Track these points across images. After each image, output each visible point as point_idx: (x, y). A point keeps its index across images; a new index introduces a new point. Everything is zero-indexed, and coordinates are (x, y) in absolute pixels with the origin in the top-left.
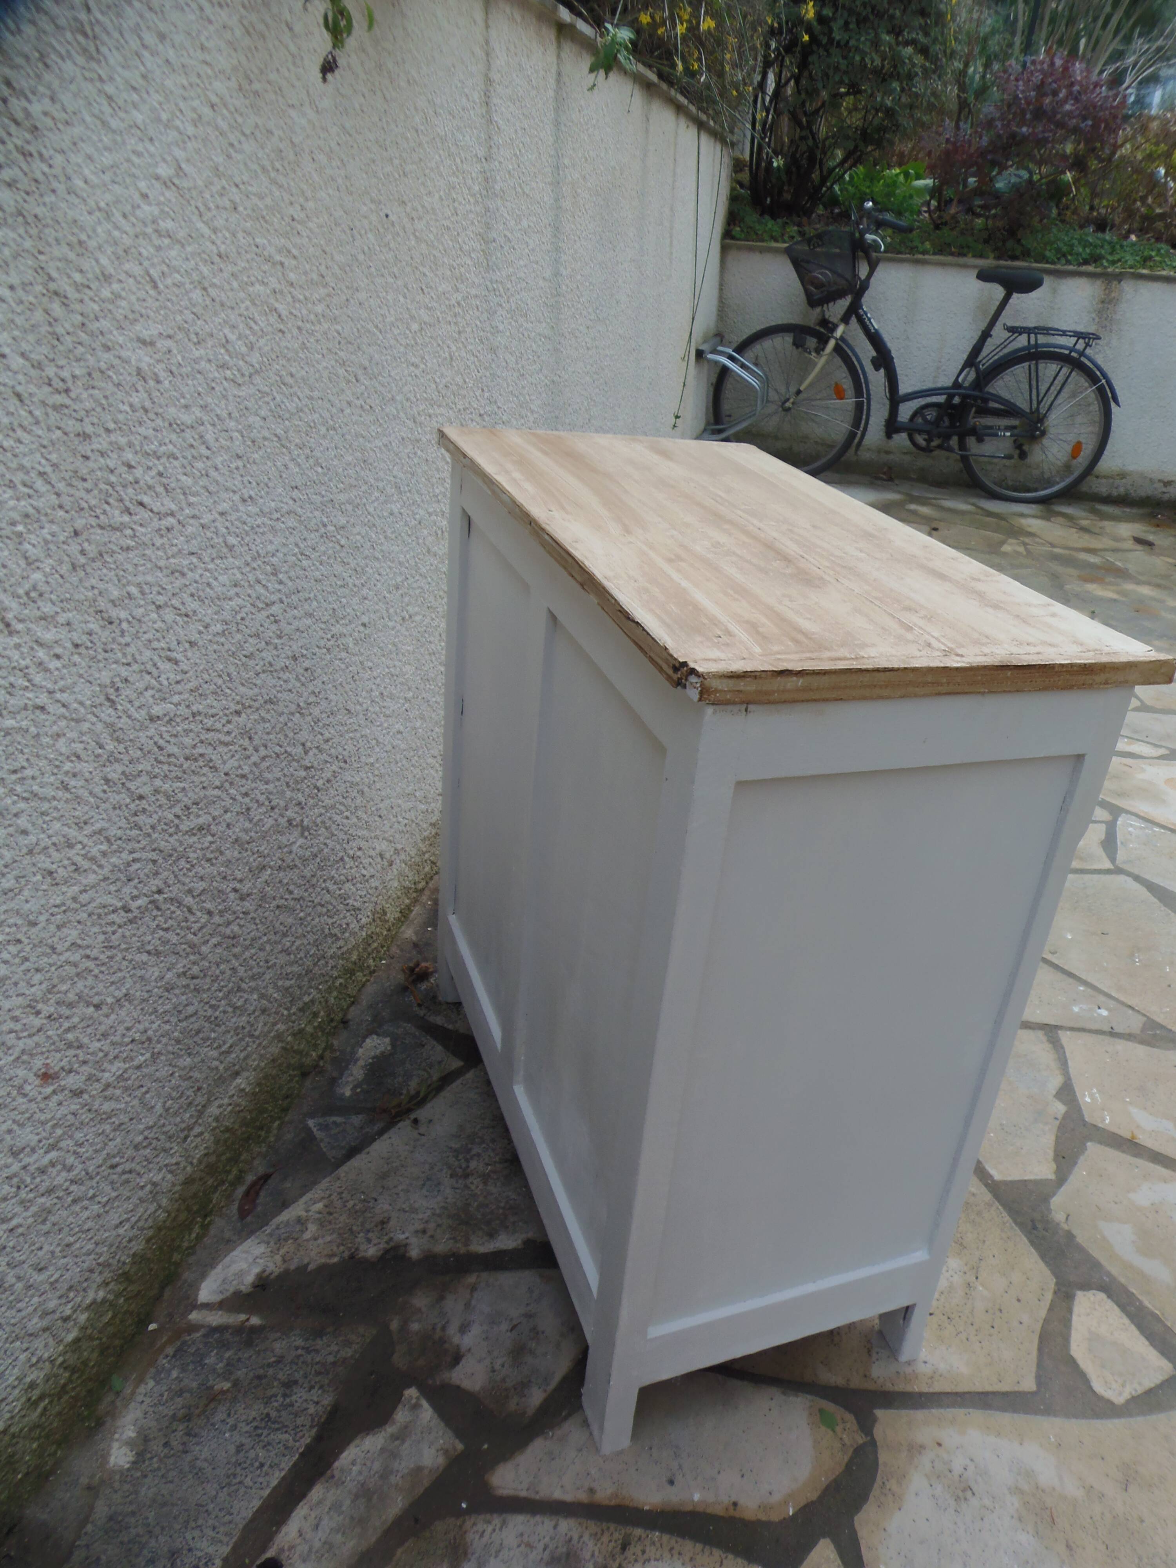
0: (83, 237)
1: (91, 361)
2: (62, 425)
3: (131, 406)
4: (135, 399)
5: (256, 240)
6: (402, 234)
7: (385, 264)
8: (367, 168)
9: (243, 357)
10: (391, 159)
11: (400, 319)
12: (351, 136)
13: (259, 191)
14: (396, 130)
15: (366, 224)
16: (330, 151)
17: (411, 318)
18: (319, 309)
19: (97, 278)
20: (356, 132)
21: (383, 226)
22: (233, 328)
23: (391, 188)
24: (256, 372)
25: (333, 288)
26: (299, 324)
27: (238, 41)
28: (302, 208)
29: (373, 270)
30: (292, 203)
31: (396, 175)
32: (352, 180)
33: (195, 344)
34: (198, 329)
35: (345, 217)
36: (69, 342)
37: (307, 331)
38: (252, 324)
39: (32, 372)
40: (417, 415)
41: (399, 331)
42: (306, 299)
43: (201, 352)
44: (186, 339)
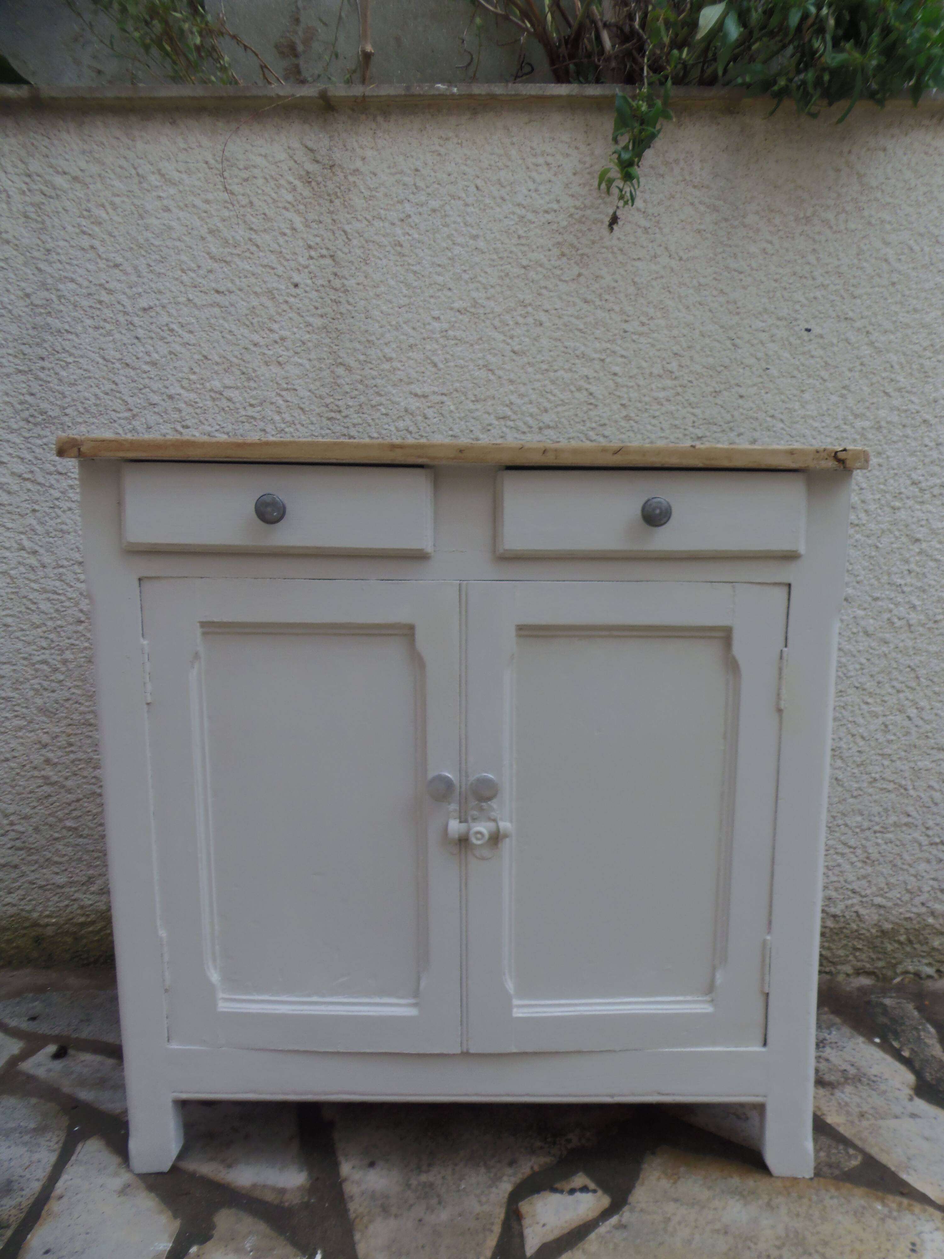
0: (373, 338)
2: (332, 427)
5: (567, 344)
6: (841, 345)
7: (801, 368)
8: (771, 295)
9: (531, 415)
10: (823, 285)
11: (829, 415)
12: (741, 273)
13: (576, 314)
14: (837, 263)
15: (764, 336)
16: (700, 285)
17: (856, 416)
18: (661, 395)
19: (379, 359)
20: (752, 269)
21: (799, 338)
22: (521, 396)
23: (821, 308)
24: (548, 427)
25: (690, 382)
26: (624, 402)
27: (565, 228)
28: (643, 324)
29: (774, 371)
30: (626, 321)
31: (834, 297)
32: (739, 304)
33: (473, 401)
34: (476, 393)
35: (721, 330)
36: (347, 388)
37: (637, 408)
38: (549, 396)
39: (315, 399)
40: (859, 502)
41: (824, 424)
42: (639, 386)
43: (479, 406)
44: (464, 398)
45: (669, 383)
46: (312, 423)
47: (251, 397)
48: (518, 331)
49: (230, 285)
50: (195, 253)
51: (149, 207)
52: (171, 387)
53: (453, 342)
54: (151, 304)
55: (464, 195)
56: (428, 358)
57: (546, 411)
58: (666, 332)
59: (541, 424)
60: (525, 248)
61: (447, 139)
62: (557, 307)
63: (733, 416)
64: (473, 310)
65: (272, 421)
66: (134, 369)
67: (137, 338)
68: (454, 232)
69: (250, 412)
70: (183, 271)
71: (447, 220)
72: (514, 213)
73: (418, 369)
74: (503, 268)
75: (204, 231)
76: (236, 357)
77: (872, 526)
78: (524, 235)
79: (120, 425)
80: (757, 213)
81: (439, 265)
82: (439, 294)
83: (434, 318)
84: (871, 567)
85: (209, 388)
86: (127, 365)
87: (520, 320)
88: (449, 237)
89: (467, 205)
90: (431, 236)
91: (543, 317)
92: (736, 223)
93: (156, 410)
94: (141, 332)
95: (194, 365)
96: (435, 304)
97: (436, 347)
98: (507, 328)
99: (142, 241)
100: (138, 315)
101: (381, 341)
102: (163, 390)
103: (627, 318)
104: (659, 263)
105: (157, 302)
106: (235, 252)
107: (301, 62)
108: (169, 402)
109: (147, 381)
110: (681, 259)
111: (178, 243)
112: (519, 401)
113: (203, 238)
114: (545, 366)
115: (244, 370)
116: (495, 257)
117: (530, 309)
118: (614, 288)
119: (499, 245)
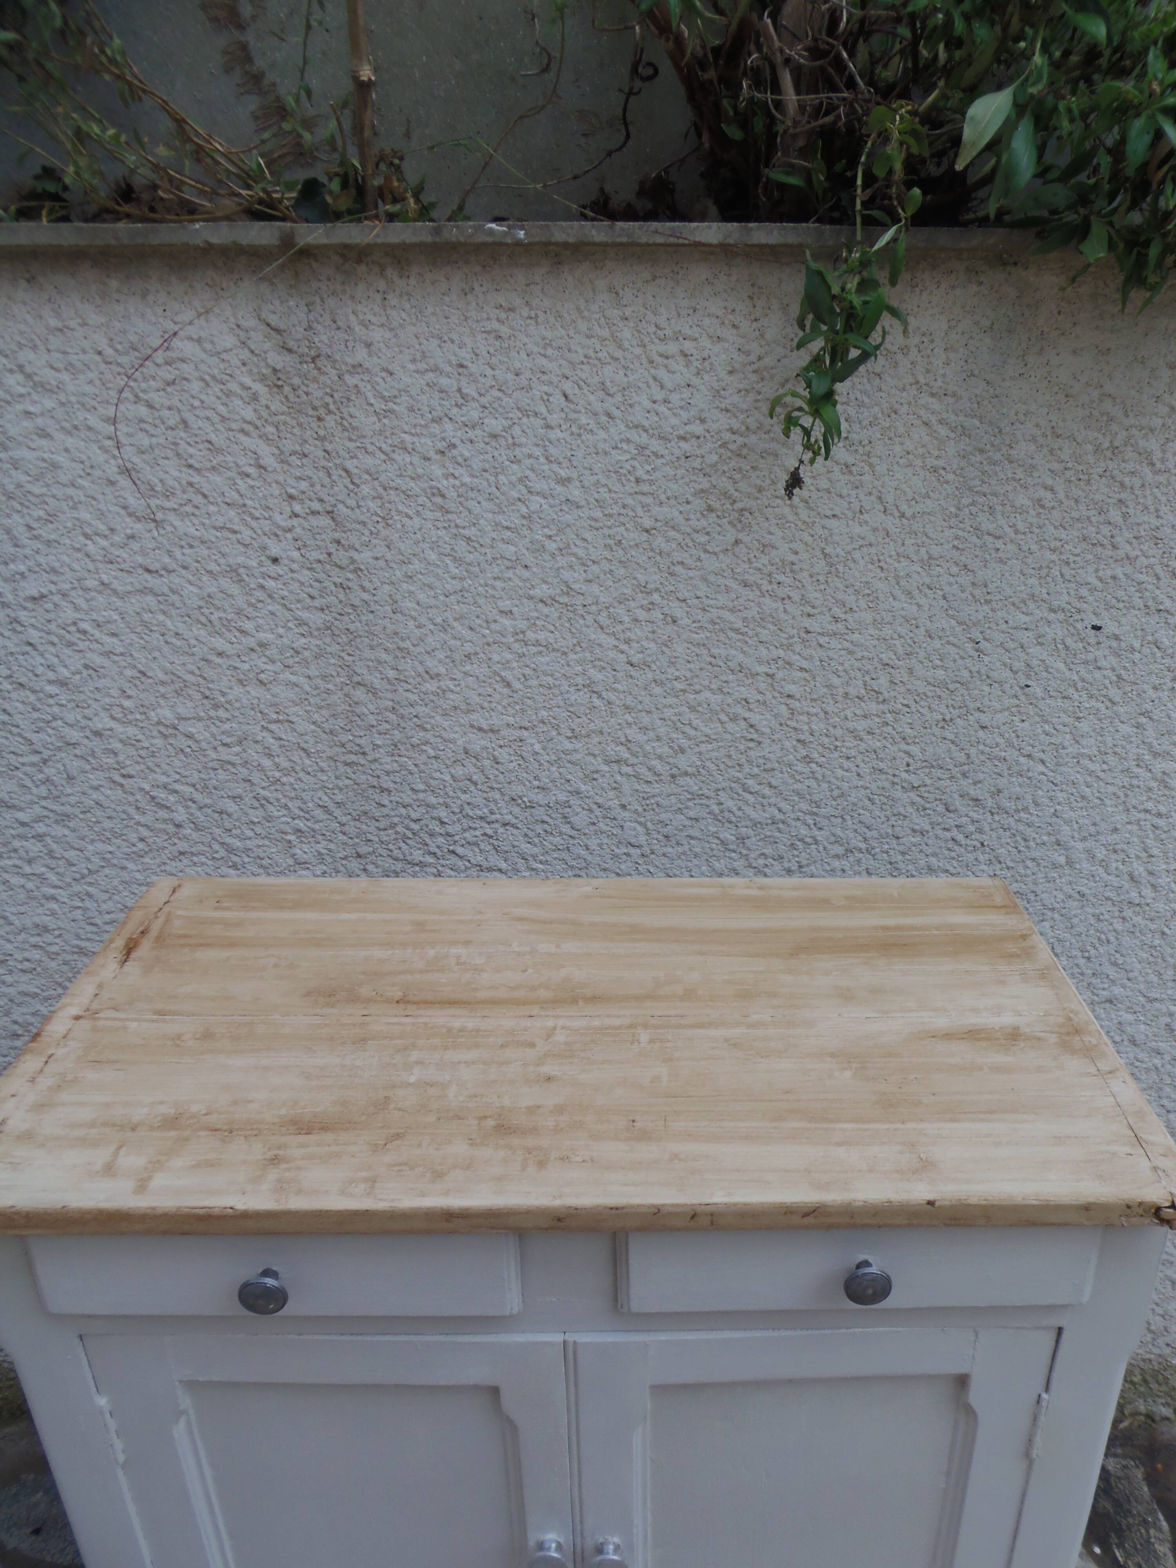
0: (407, 644)
1: (397, 735)
2: (354, 777)
3: (452, 776)
4: (459, 771)
5: (715, 651)
6: (1146, 650)
7: (1080, 685)
8: (1044, 572)
9: (660, 758)
10: (1128, 558)
11: (1115, 753)
12: (998, 538)
13: (731, 605)
14: (1155, 522)
15: (1026, 637)
16: (931, 558)
17: (1156, 755)
18: (861, 725)
19: (419, 675)
20: (1017, 532)
21: (1082, 640)
22: (644, 729)
23: (1121, 593)
24: (686, 774)
25: (907, 706)
26: (802, 737)
27: (713, 466)
28: (836, 619)
29: (1037, 690)
30: (810, 616)
31: (1143, 577)
32: (992, 588)
33: (569, 738)
34: (573, 726)
35: (958, 629)
36: (372, 719)
37: (823, 745)
38: (687, 729)
39: (323, 736)
40: (1144, 874)
41: (1105, 767)
42: (826, 713)
43: (578, 745)
44: (554, 733)
45: (873, 707)
46: (322, 771)
47: (223, 733)
48: (638, 633)
49: (167, 560)
50: (102, 507)
51: (13, 431)
52: (95, 719)
53: (534, 649)
54: (44, 591)
55: (543, 409)
56: (496, 673)
57: (682, 751)
58: (872, 631)
59: (675, 771)
60: (649, 500)
61: (511, 310)
62: (699, 594)
63: (968, 756)
64: (564, 599)
65: (260, 768)
66: (34, 692)
67: (30, 644)
68: (528, 473)
69: (225, 754)
70: (86, 536)
71: (518, 452)
72: (628, 441)
73: (481, 690)
74: (611, 532)
75: (112, 470)
76: (192, 673)
77: (1160, 906)
78: (646, 477)
79: (26, 774)
80: (1034, 439)
81: (507, 528)
82: (510, 574)
83: (502, 612)
84: (1151, 959)
85: (156, 719)
86: (21, 684)
87: (641, 614)
88: (521, 480)
89: (549, 427)
90: (492, 479)
91: (678, 611)
92: (998, 456)
93: (78, 752)
94: (34, 635)
95: (126, 686)
96: (503, 589)
97: (509, 657)
98: (619, 627)
99: (11, 488)
100: (25, 608)
101: (420, 649)
102: (84, 722)
103: (812, 611)
104: (866, 522)
105: (53, 588)
106: (168, 505)
107: (249, 37)
108: (96, 741)
109: (56, 709)
110: (903, 516)
111: (70, 491)
112: (641, 738)
113: (112, 483)
114: (679, 686)
115: (207, 693)
116: (598, 514)
117: (656, 597)
118: (793, 564)
119: (604, 493)
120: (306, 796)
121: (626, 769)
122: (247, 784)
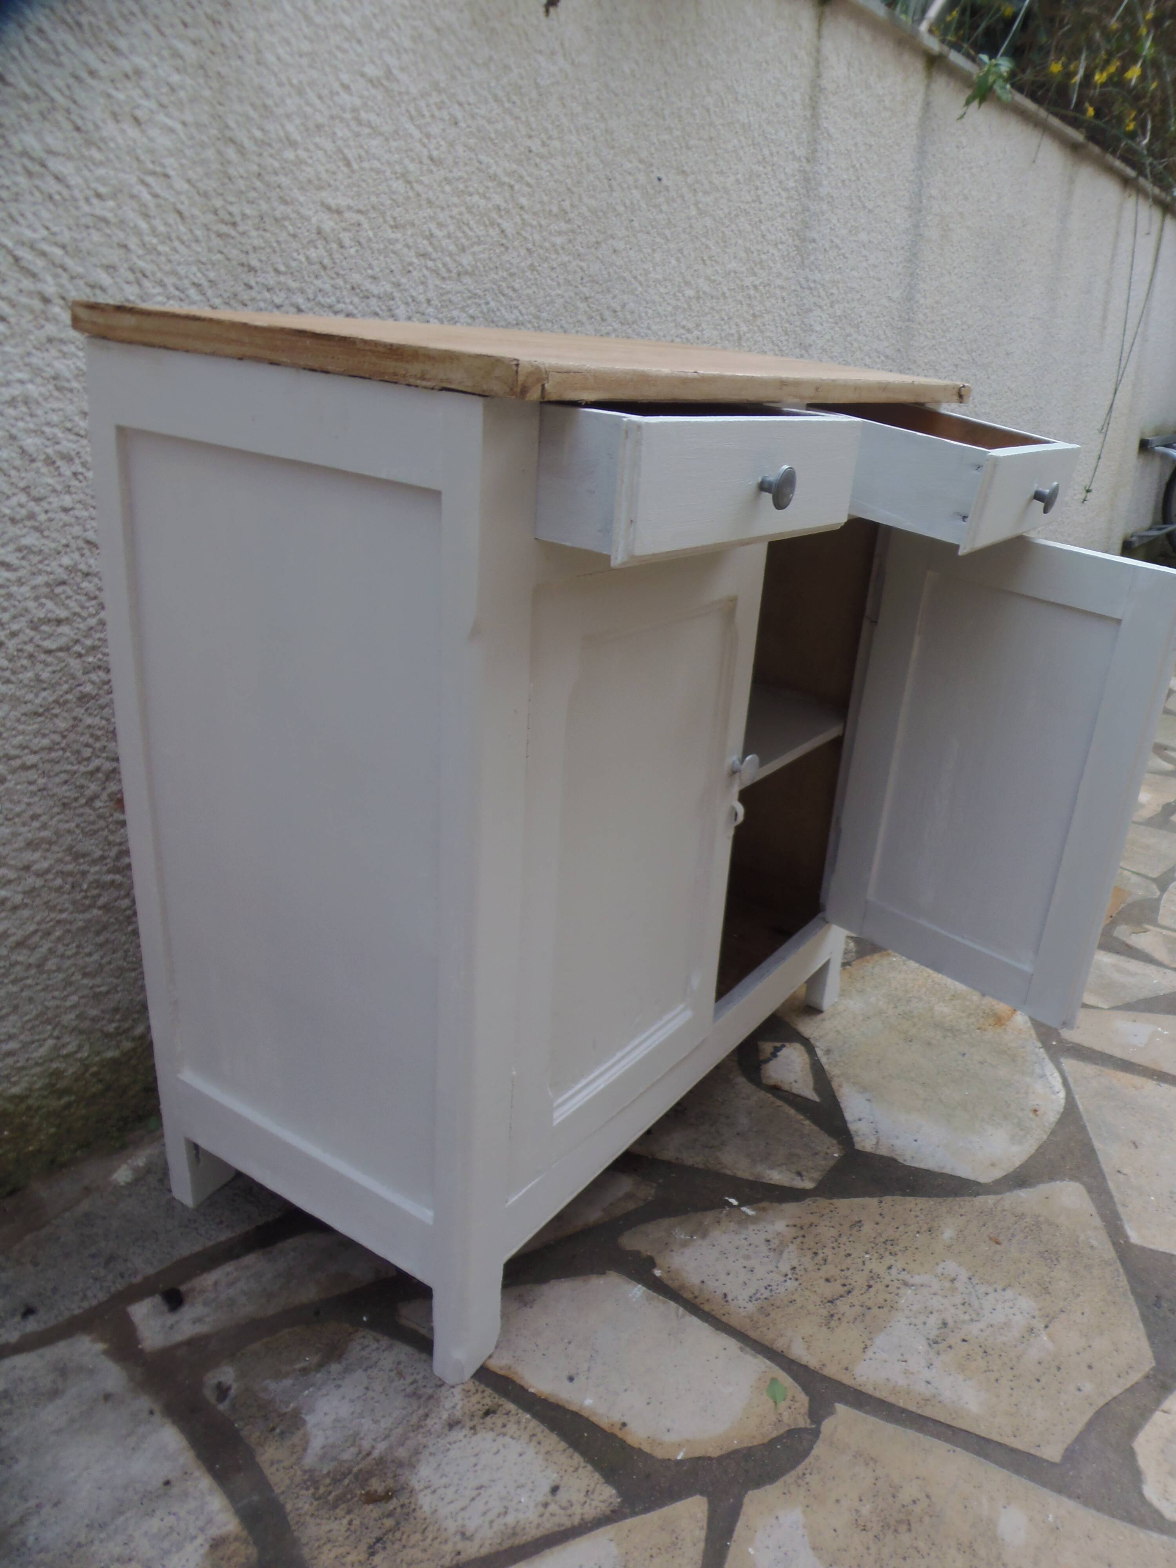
0: (269, 102)
1: (264, 207)
2: (225, 251)
3: (307, 258)
4: (313, 253)
5: (480, 157)
6: (679, 201)
7: (654, 223)
8: (636, 130)
9: (451, 255)
10: (670, 128)
11: (670, 280)
12: (616, 95)
13: (488, 116)
14: (679, 103)
15: (630, 181)
16: (587, 102)
18: (558, 240)
19: (281, 140)
20: (624, 94)
21: (653, 188)
22: (440, 225)
23: (668, 155)
24: (467, 273)
25: (579, 227)
26: (529, 246)
28: (544, 144)
29: (636, 224)
30: (530, 137)
31: (676, 145)
32: (614, 136)
33: (391, 227)
34: (396, 214)
35: (601, 166)
36: (241, 184)
37: (539, 255)
38: (466, 229)
39: (197, 198)
41: (666, 290)
42: (541, 226)
43: (399, 235)
44: (381, 220)
45: (564, 226)
46: (197, 241)
47: (98, 179)
48: (434, 129)
53: (366, 130)
56: (339, 150)
57: (464, 250)
58: (561, 158)
59: (459, 269)
62: (470, 100)
63: (609, 275)
64: (386, 83)
65: (136, 230)
69: (99, 208)
73: (328, 166)
74: (415, 24)
80: (629, 21)
82: (347, 45)
83: (342, 85)
85: (18, 148)
87: (436, 111)
91: (458, 113)
92: (614, 29)
96: (343, 61)
97: (348, 133)
98: (423, 121)
101: (281, 111)
103: (531, 133)
104: (556, 62)
110: (573, 63)
112: (438, 233)
114: (461, 186)
115: (80, 122)
117: (444, 97)
118: (520, 87)
120: (182, 270)
121: (430, 264)
122: (122, 251)
